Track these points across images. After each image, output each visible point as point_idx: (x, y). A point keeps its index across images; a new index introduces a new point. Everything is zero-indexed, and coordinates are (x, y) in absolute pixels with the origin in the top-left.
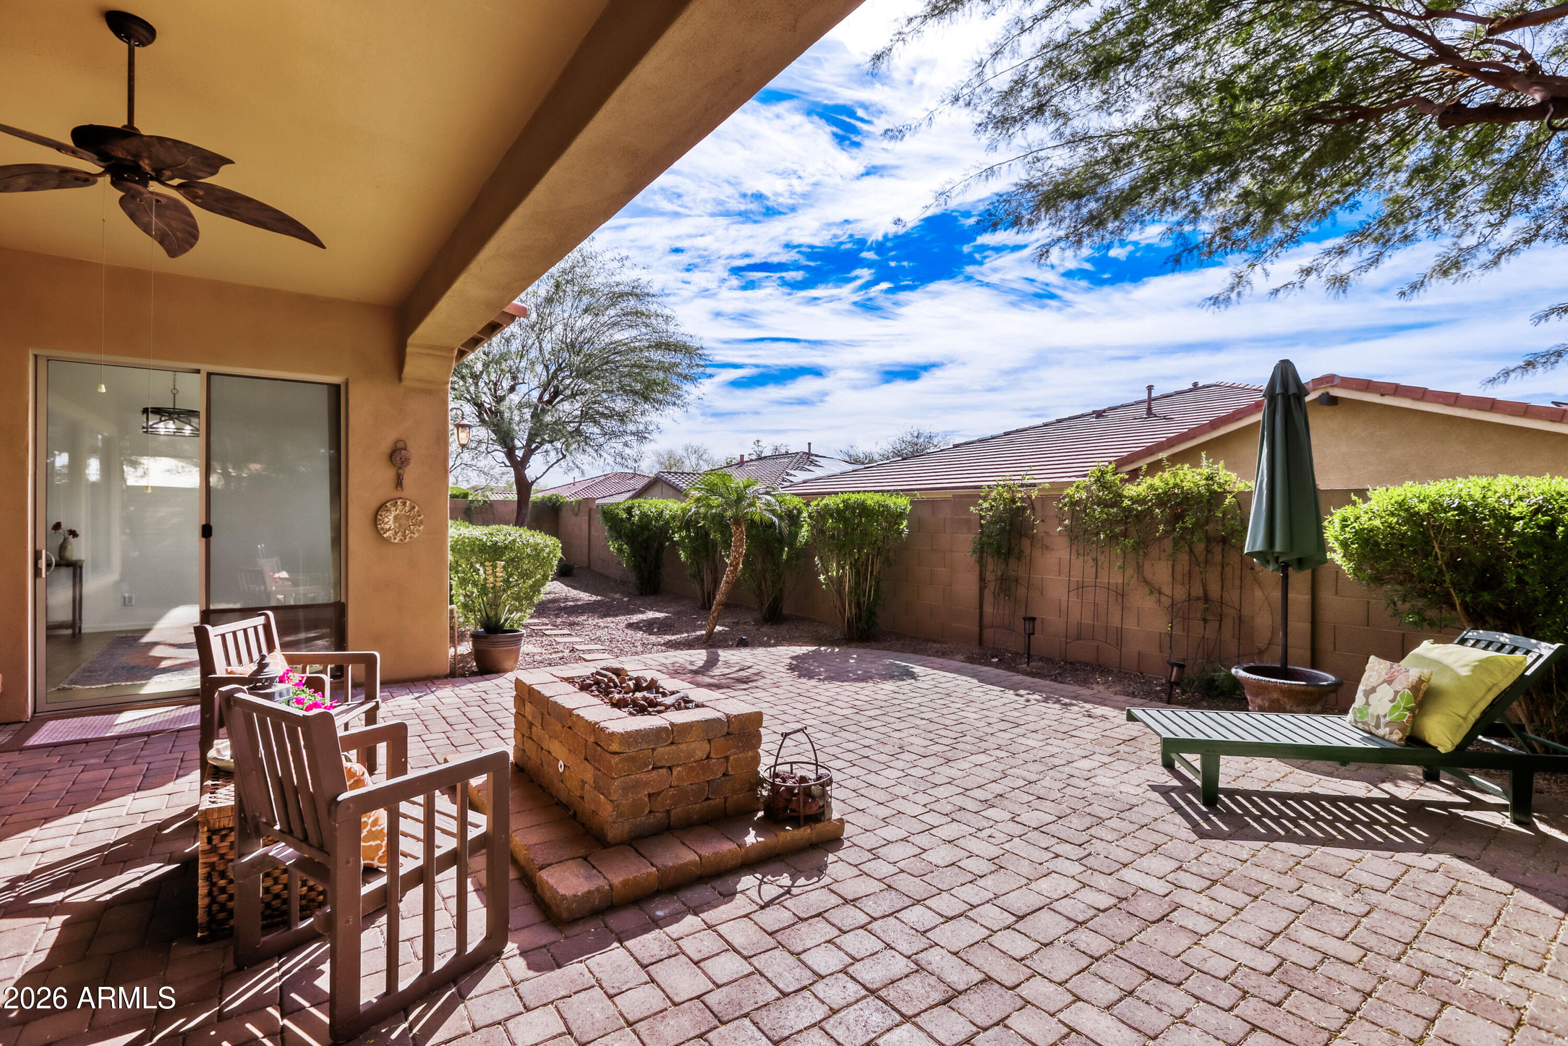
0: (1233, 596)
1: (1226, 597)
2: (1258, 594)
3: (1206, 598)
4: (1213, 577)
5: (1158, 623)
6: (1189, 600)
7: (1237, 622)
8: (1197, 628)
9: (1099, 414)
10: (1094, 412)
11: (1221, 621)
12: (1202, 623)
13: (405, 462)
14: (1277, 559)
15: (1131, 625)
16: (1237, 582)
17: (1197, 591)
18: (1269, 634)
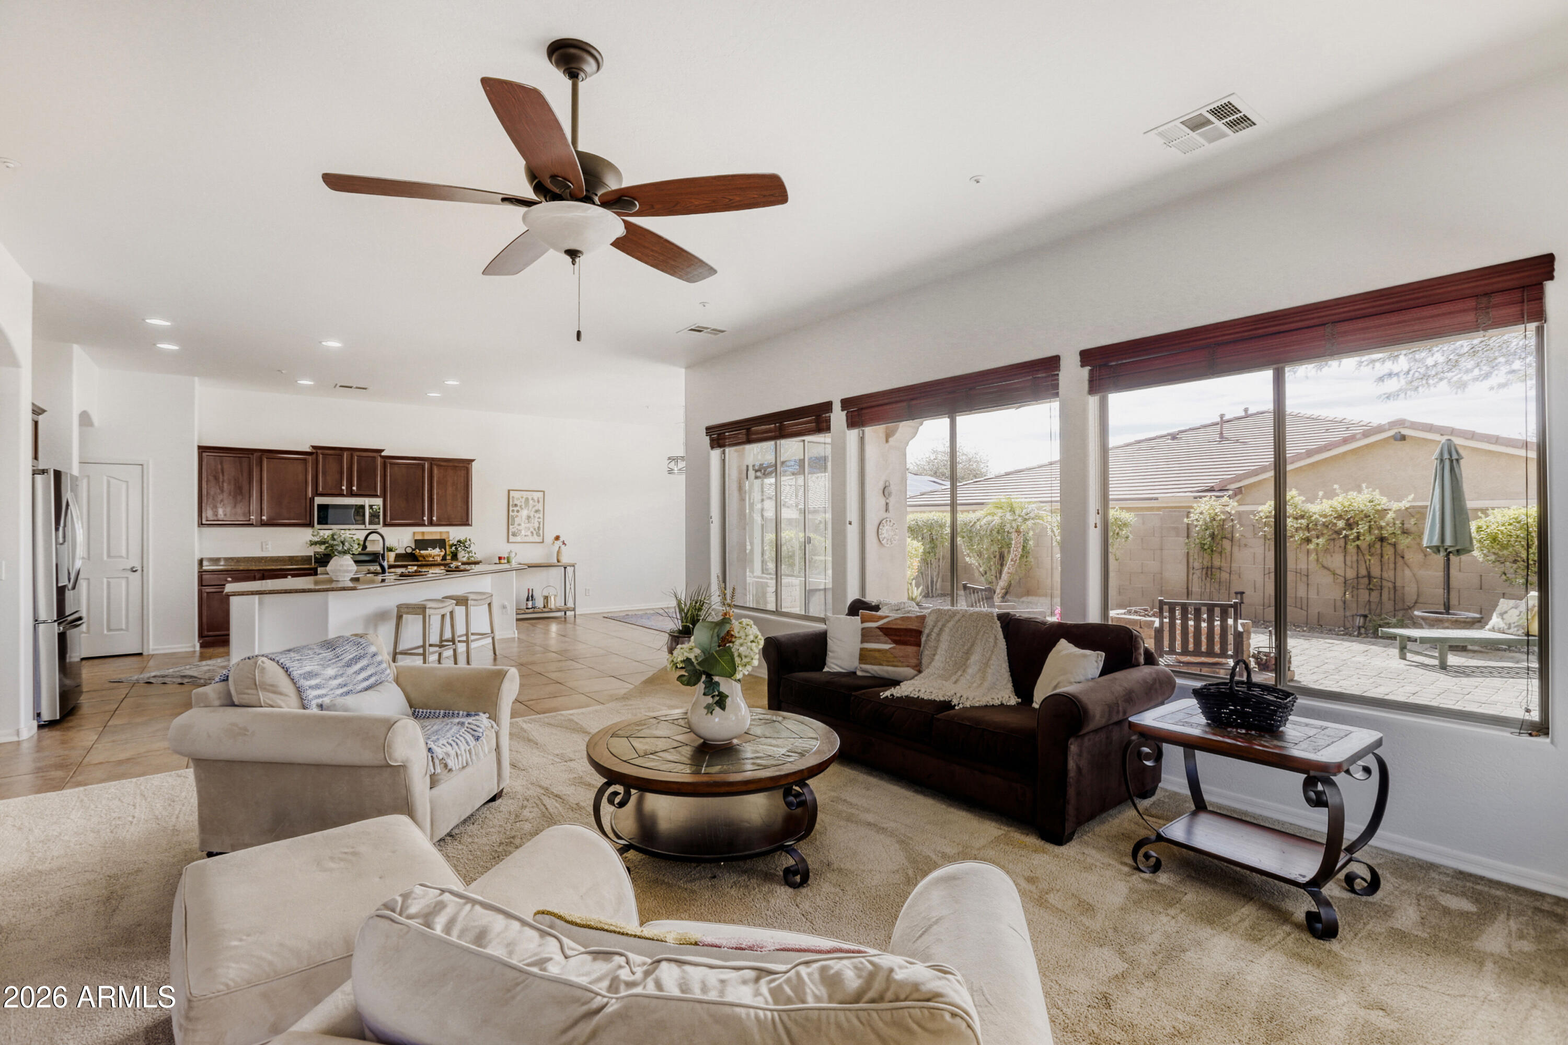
0: (1389, 574)
1: (1385, 575)
2: (1407, 572)
3: (1369, 577)
4: (1374, 561)
5: (1335, 593)
6: (1358, 577)
7: (1392, 592)
8: (1364, 595)
9: (1174, 437)
10: (1169, 434)
11: (1381, 590)
12: (1367, 592)
13: (890, 494)
14: (1446, 550)
15: (1313, 595)
16: (1392, 566)
17: (1363, 572)
18: (1415, 597)
